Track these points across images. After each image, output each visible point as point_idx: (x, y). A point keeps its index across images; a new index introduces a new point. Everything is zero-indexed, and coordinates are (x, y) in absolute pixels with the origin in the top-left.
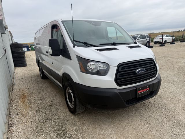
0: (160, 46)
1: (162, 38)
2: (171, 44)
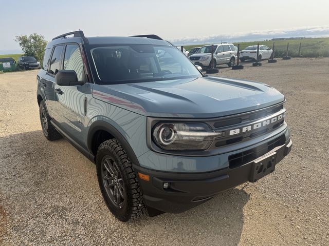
0: (254, 65)
1: (256, 51)
2: (270, 62)
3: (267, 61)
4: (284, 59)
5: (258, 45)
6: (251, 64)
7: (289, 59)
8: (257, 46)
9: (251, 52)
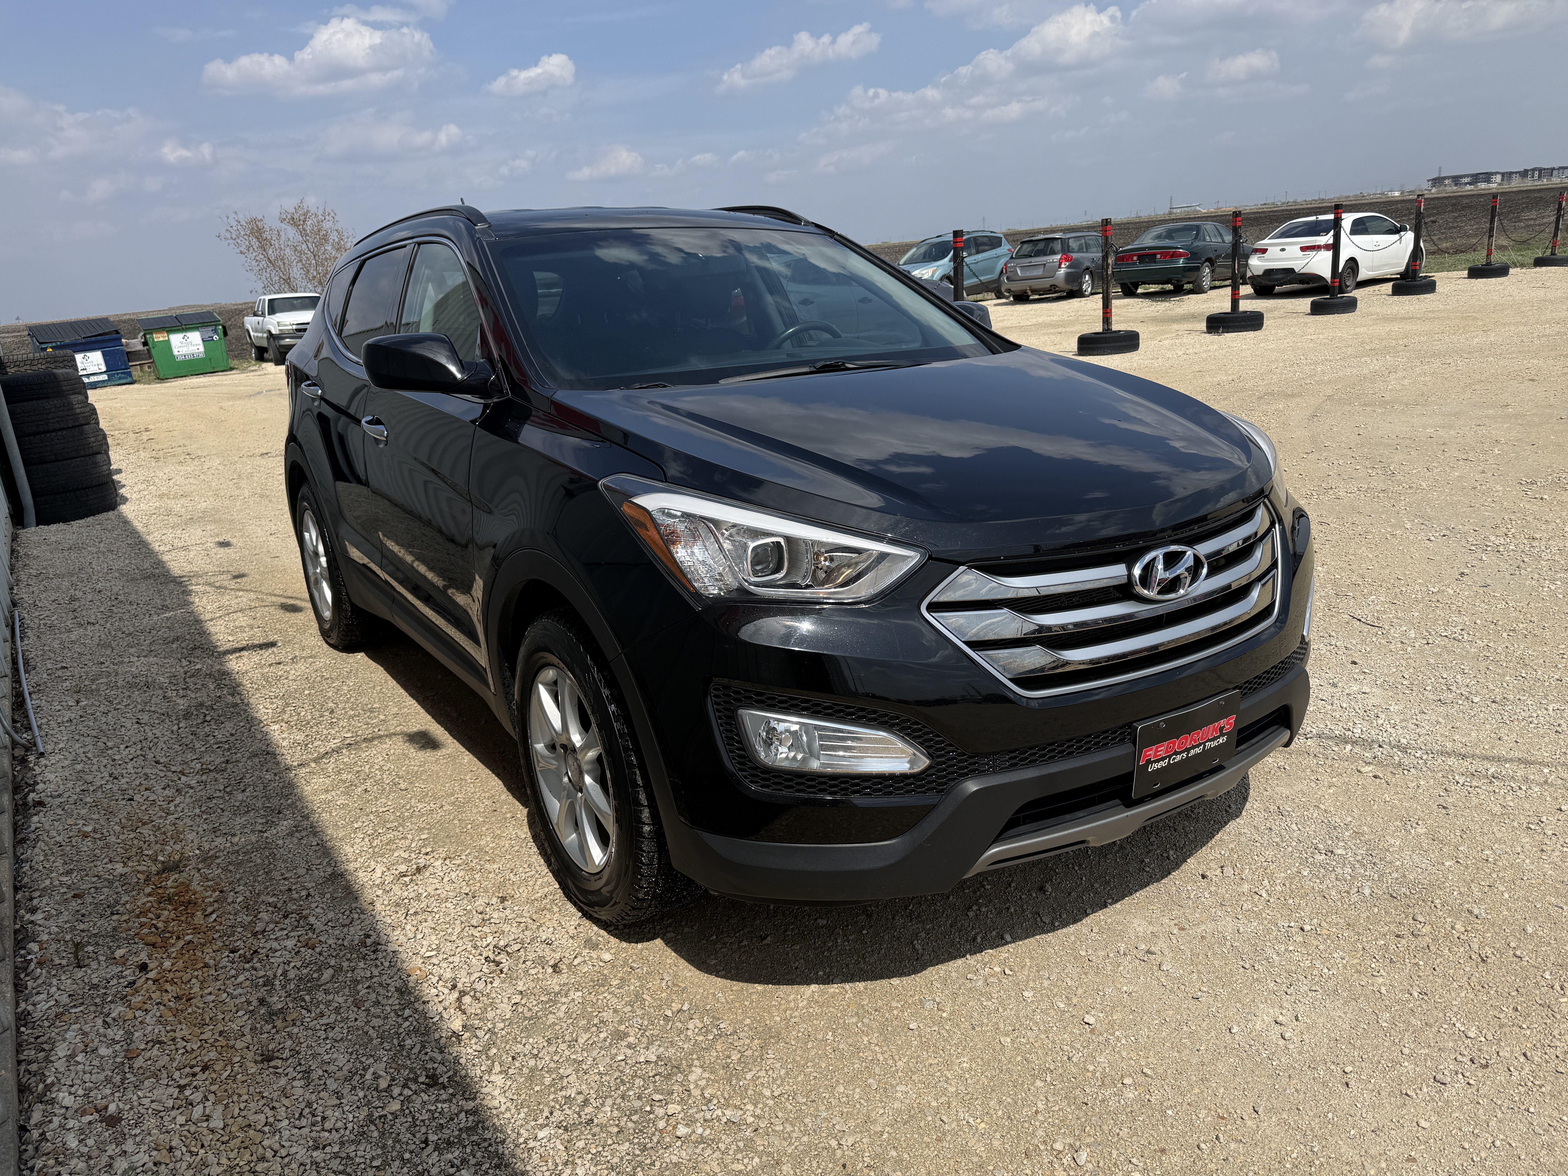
0: (1319, 309)
1: (1328, 240)
3: (1388, 287)
4: (1475, 273)
5: (1338, 209)
6: (1305, 303)
8: (1331, 217)
9: (1303, 249)
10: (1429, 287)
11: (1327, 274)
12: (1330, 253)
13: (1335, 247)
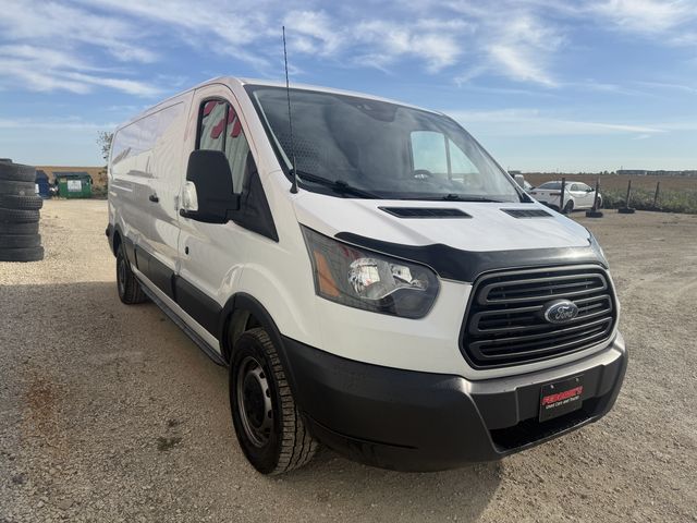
3: (584, 213)
4: (621, 211)
5: (564, 180)
7: (632, 212)
8: (561, 182)
9: (551, 194)
10: (600, 215)
11: (559, 205)
12: (559, 197)
13: (562, 195)
